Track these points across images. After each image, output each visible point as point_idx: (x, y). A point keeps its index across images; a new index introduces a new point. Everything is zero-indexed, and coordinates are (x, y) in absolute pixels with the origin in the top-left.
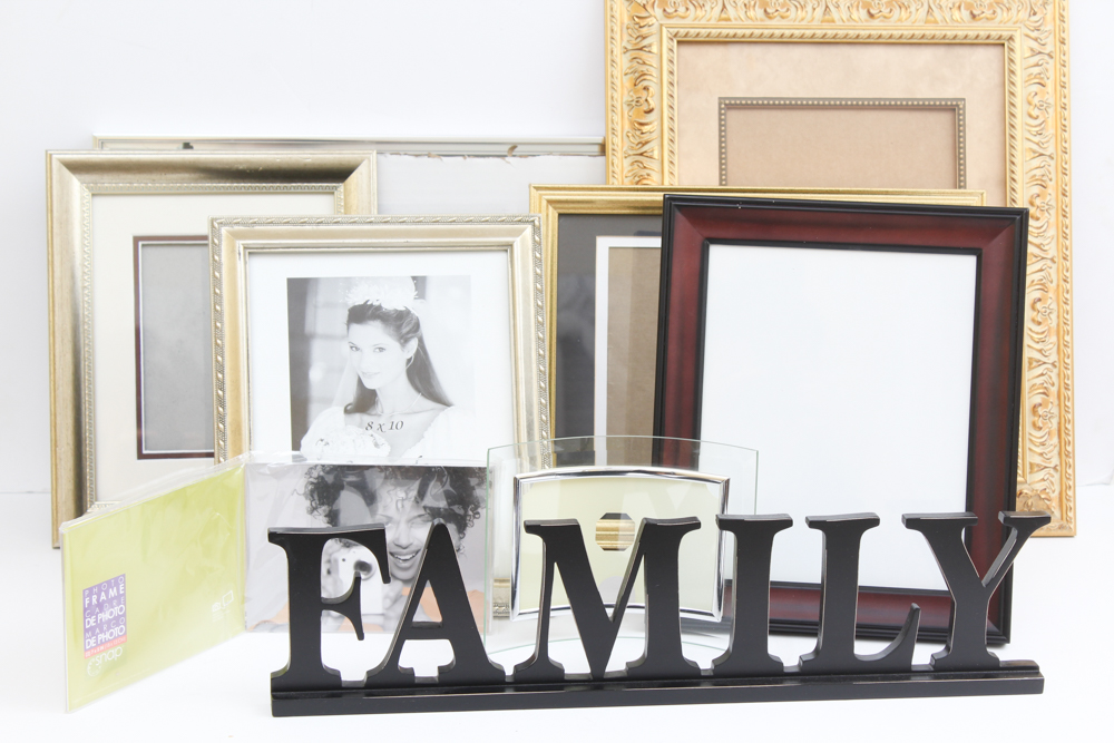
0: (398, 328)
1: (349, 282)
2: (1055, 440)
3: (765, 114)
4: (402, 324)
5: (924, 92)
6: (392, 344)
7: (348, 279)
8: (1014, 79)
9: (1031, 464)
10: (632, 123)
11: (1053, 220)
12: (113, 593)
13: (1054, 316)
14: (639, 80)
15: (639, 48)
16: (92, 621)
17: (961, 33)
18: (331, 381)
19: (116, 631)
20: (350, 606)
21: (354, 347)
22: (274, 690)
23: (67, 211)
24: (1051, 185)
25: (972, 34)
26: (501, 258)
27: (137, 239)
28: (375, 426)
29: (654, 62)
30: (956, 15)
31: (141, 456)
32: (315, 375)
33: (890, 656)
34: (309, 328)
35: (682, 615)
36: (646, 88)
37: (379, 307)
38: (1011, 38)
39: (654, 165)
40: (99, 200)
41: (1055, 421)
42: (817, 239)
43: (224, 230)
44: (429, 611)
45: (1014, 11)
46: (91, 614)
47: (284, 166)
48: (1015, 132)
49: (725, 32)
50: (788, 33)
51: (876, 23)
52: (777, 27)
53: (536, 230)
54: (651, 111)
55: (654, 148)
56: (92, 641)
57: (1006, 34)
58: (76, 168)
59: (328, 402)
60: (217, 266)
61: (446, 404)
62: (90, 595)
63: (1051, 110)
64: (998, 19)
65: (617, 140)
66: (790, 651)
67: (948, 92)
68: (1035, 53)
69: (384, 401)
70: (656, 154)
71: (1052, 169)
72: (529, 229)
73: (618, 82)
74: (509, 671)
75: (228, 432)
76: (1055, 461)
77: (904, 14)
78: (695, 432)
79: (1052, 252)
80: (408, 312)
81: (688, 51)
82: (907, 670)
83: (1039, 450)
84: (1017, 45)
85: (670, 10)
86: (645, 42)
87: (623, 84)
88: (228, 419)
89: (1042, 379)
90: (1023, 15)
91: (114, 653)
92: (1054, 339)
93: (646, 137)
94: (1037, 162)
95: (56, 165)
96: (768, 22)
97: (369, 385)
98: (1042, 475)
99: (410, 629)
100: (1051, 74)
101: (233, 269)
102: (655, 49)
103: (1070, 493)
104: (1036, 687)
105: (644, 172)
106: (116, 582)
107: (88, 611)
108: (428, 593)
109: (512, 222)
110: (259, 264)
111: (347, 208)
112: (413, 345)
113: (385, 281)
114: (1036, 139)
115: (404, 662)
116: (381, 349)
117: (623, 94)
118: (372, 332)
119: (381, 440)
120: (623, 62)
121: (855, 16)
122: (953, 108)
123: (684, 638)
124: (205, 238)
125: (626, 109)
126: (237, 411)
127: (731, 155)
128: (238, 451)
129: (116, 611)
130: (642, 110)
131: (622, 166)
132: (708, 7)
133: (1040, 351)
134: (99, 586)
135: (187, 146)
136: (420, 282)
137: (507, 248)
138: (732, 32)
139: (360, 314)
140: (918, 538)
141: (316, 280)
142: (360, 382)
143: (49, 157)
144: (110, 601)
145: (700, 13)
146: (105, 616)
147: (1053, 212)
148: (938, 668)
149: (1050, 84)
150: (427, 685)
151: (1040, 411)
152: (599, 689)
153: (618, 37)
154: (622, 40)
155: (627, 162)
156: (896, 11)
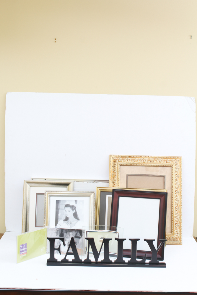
0: (72, 208)
1: (65, 201)
2: (179, 229)
3: (134, 177)
4: (73, 207)
5: (159, 174)
6: (71, 210)
7: (65, 200)
8: (173, 172)
9: (175, 233)
10: (113, 178)
11: (179, 194)
12: (25, 246)
13: (179, 209)
14: (114, 171)
15: (114, 166)
16: (21, 250)
17: (165, 165)
18: (62, 216)
19: (25, 252)
20: (59, 249)
21: (65, 211)
22: (47, 262)
23: (26, 189)
24: (179, 189)
25: (166, 165)
26: (89, 198)
27: (37, 194)
28: (68, 223)
29: (117, 168)
30: (164, 162)
31: (35, 227)
32: (59, 215)
33: (142, 261)
34: (59, 208)
35: (109, 253)
36: (115, 172)
37: (70, 205)
38: (172, 166)
39: (116, 184)
40: (31, 187)
41: (179, 226)
42: (136, 196)
43: (47, 192)
44: (71, 251)
45: (173, 162)
46: (21, 249)
47: (59, 183)
48: (173, 180)
49: (128, 164)
50: (137, 164)
51: (151, 163)
52: (136, 163)
53: (94, 194)
54: (116, 176)
55: (116, 181)
56: (21, 253)
57: (172, 165)
58: (28, 183)
59: (61, 219)
60: (45, 198)
61: (79, 220)
62: (21, 246)
63: (179, 177)
64: (171, 163)
65: (111, 180)
66: (126, 260)
67: (163, 174)
68: (176, 168)
69: (70, 219)
70: (116, 182)
71: (179, 186)
72: (93, 193)
73: (111, 171)
74: (83, 261)
75: (46, 223)
76: (179, 233)
77: (156, 162)
78: (116, 225)
79: (179, 199)
80: (74, 206)
81: (122, 167)
82: (145, 263)
83: (176, 231)
84: (173, 167)
85: (119, 160)
86: (115, 165)
87: (112, 172)
88: (46, 221)
89: (177, 219)
90: (175, 162)
91: (25, 255)
92: (179, 213)
93: (115, 180)
94: (176, 185)
95: (25, 182)
96: (134, 163)
97: (67, 217)
98: (177, 235)
99: (68, 253)
100: (179, 171)
101: (48, 198)
102: (117, 166)
103: (181, 238)
104: (165, 267)
105: (114, 185)
106: (25, 244)
107: (21, 248)
108: (71, 248)
109: (91, 192)
110: (52, 198)
111: (69, 190)
112: (75, 211)
113: (71, 201)
114: (176, 182)
115: (67, 258)
116: (70, 211)
117: (112, 173)
118: (68, 209)
119: (69, 225)
120: (112, 168)
121: (148, 162)
122: (163, 176)
123: (110, 257)
124: (44, 194)
125: (112, 175)
126: (47, 220)
127: (128, 183)
128: (47, 225)
129: (25, 249)
130: (114, 176)
131: (111, 184)
132: (125, 160)
133: (177, 215)
134: (22, 245)
135: (45, 180)
136: (76, 201)
137: (90, 196)
138: (129, 164)
139: (67, 206)
140: (146, 242)
141: (60, 200)
142: (66, 216)
143: (24, 181)
144: (24, 247)
145: (124, 161)
146: (23, 249)
147: (179, 193)
148: (150, 263)
149: (179, 173)
150: (70, 262)
151: (176, 224)
152: (97, 264)
153: (111, 164)
154: (112, 165)
155: (112, 184)
156: (155, 161)
